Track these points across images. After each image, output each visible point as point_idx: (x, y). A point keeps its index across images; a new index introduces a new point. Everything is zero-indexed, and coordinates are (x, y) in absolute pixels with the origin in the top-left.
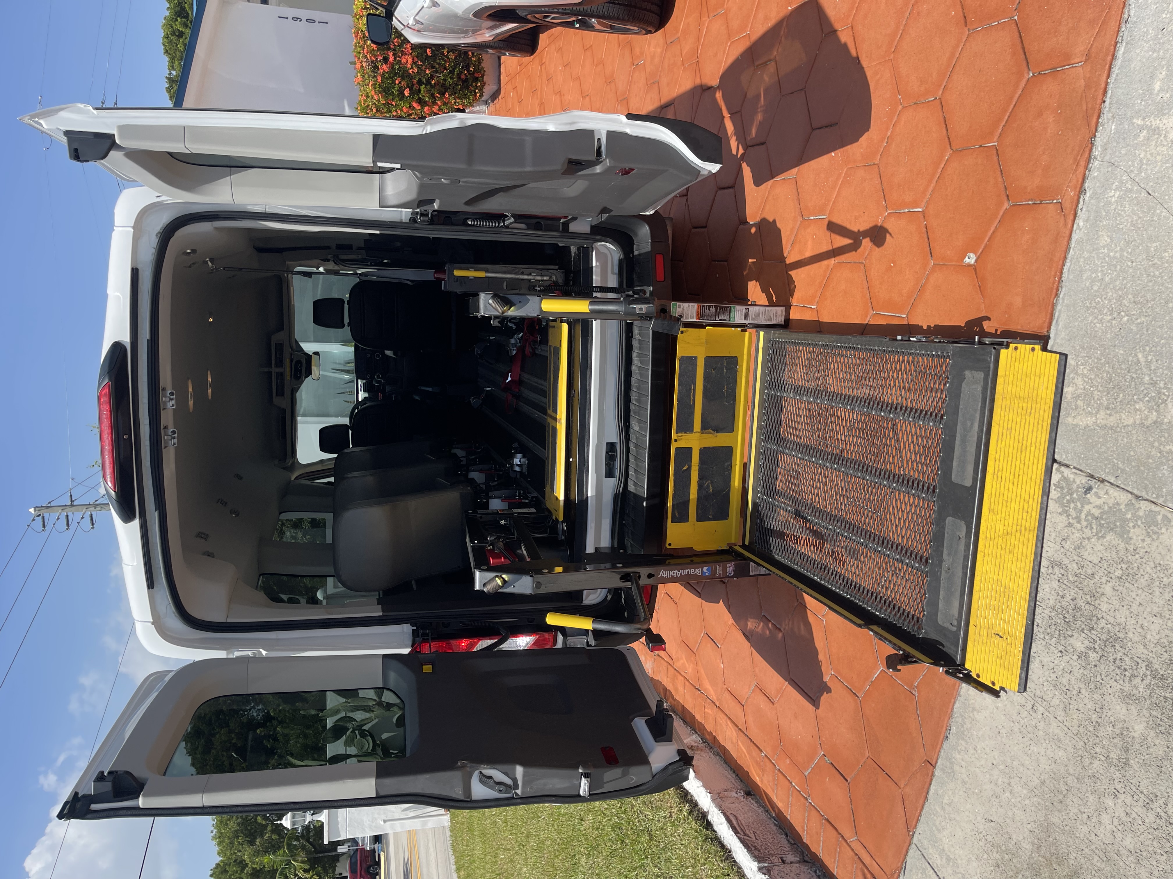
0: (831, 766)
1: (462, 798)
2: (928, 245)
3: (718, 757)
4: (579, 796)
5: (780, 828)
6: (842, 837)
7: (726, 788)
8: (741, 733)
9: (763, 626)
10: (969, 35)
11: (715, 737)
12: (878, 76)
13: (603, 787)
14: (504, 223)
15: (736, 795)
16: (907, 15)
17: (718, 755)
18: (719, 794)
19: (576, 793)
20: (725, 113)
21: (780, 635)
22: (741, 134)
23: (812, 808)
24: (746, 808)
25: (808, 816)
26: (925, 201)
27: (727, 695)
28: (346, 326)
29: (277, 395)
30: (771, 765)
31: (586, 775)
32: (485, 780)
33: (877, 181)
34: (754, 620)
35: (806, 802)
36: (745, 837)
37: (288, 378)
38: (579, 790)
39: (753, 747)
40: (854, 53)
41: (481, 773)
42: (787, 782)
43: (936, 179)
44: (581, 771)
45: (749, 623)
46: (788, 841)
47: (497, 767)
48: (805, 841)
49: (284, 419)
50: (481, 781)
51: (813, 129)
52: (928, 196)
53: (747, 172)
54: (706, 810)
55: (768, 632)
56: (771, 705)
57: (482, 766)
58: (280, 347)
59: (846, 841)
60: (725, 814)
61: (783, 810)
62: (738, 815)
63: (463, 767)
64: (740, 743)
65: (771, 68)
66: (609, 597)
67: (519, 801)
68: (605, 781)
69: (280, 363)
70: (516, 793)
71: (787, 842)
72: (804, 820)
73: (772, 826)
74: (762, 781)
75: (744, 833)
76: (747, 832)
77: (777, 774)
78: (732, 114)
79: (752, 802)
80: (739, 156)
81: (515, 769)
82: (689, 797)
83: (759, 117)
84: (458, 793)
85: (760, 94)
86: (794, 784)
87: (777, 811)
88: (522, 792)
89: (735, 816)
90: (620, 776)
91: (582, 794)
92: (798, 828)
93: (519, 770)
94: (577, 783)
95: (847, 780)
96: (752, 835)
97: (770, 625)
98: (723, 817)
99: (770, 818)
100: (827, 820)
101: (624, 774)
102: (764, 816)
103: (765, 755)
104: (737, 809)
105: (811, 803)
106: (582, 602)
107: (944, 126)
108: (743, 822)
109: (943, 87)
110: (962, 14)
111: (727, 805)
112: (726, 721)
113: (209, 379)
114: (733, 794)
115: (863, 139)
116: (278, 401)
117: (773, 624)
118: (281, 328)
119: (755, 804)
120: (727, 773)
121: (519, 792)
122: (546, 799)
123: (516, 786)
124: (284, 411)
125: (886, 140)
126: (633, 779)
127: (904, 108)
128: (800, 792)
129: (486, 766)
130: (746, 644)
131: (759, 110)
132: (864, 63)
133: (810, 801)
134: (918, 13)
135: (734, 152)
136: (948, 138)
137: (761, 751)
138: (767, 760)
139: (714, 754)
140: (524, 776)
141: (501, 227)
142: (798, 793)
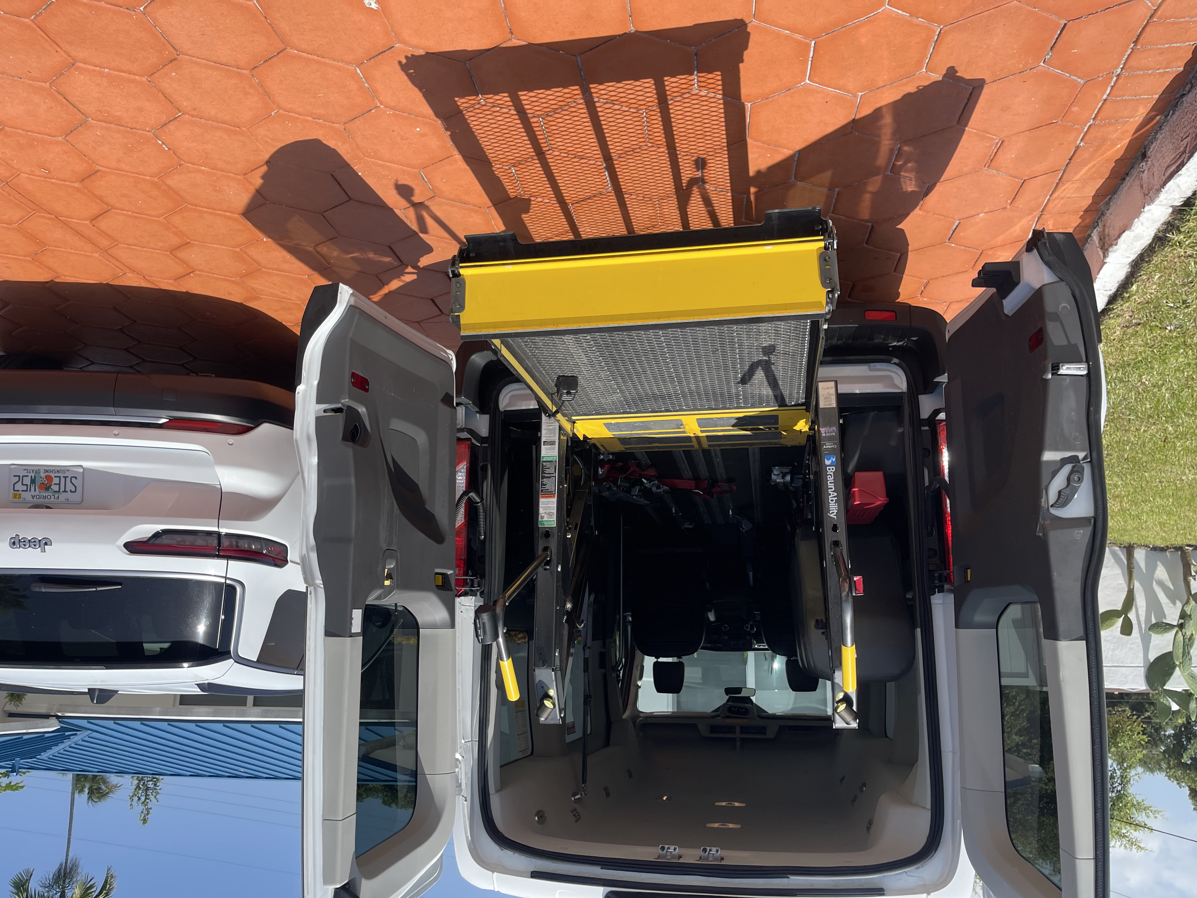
0: (1054, 49)
1: (1090, 529)
2: (384, 54)
3: (1111, 203)
4: (1088, 375)
5: (1176, 106)
6: (1151, 17)
7: (1139, 187)
8: (1065, 176)
9: (905, 171)
10: (183, 54)
11: (1086, 211)
12: (268, 140)
13: (1076, 346)
14: (479, 503)
15: (1146, 172)
16: (203, 121)
17: (1108, 203)
18: (1145, 195)
19: (1085, 380)
20: (385, 290)
21: (906, 148)
22: (397, 271)
23: (1127, 66)
24: (1159, 155)
25: (1141, 70)
26: (346, 66)
27: (1020, 203)
28: (681, 660)
29: (765, 733)
30: (1091, 131)
31: (1055, 368)
32: (1063, 499)
33: (357, 122)
34: (903, 184)
35: (1123, 77)
36: (1187, 152)
37: (746, 721)
38: (1082, 376)
39: (1077, 159)
40: (265, 168)
41: (1052, 506)
42: (1105, 106)
43: (320, 58)
44: (1050, 376)
45: (910, 189)
46: (1189, 91)
47: (1044, 483)
48: (1182, 69)
49: (791, 728)
50: (1064, 504)
51: (350, 199)
52: (340, 64)
53: (425, 261)
54: (1171, 210)
55: (909, 165)
56: (1006, 143)
57: (1043, 504)
58: (714, 729)
59: (1155, 11)
60: (1165, 183)
61: (1150, 106)
62: (1166, 165)
63: (1044, 529)
64: (1077, 177)
65: (324, 249)
66: (896, 360)
67: (1094, 454)
68: (1066, 343)
69: (731, 729)
70: (1084, 459)
71: (1190, 93)
72: (1150, 75)
73: (1175, 117)
74: (1120, 139)
75: (1183, 154)
76: (1182, 149)
77: (1101, 120)
78: (384, 284)
79: (1151, 150)
80: (416, 271)
81: (1049, 462)
82: (1160, 235)
83: (371, 255)
84: (1082, 535)
85: (351, 257)
86: (1105, 97)
87: (1153, 113)
88: (1082, 450)
89: (1166, 169)
90: (1058, 323)
91: (1085, 372)
92: (1167, 81)
93: (1049, 456)
94: (1068, 379)
95: (1065, 24)
96: (1185, 142)
97: (899, 163)
98: (1168, 185)
99: (1168, 121)
100: (1136, 42)
101: (1056, 317)
102: (1166, 129)
103: (1082, 140)
104: (1159, 168)
105: (1122, 69)
106: (905, 393)
107: (270, 60)
108: (1173, 157)
109: (239, 70)
110: (170, 65)
111: (1156, 183)
112: (1056, 199)
113: (724, 804)
114: (1145, 175)
115: (331, 143)
116: (771, 733)
117: (896, 160)
118: (694, 727)
119: (1154, 145)
120: (1126, 188)
121: (1081, 455)
122: (1092, 418)
123: (1074, 460)
124: (782, 728)
125: (317, 120)
126: (1065, 307)
127: (280, 109)
128: (1112, 87)
129: (1043, 500)
130: (938, 188)
131: (366, 256)
132: (267, 156)
133: (1119, 70)
134: (194, 109)
135: (415, 277)
136: (278, 54)
137: (1078, 147)
138: (1087, 138)
139: (1108, 209)
140: (1056, 449)
141: (483, 504)
142: (1115, 88)
